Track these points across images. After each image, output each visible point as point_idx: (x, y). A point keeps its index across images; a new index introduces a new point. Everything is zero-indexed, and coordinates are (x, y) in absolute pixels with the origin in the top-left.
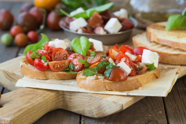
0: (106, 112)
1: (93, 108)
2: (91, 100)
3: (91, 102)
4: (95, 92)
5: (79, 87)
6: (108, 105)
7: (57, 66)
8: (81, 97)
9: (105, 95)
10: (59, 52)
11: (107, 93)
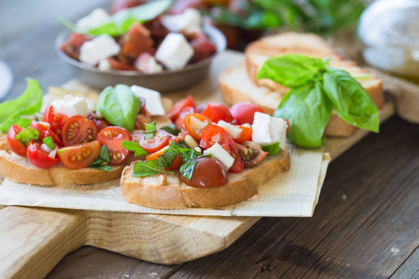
0: (188, 253)
1: (160, 245)
2: (156, 227)
3: (156, 231)
4: (163, 212)
5: (128, 201)
6: (194, 238)
7: (77, 157)
8: (134, 222)
9: (184, 217)
10: (76, 124)
11: (189, 214)
